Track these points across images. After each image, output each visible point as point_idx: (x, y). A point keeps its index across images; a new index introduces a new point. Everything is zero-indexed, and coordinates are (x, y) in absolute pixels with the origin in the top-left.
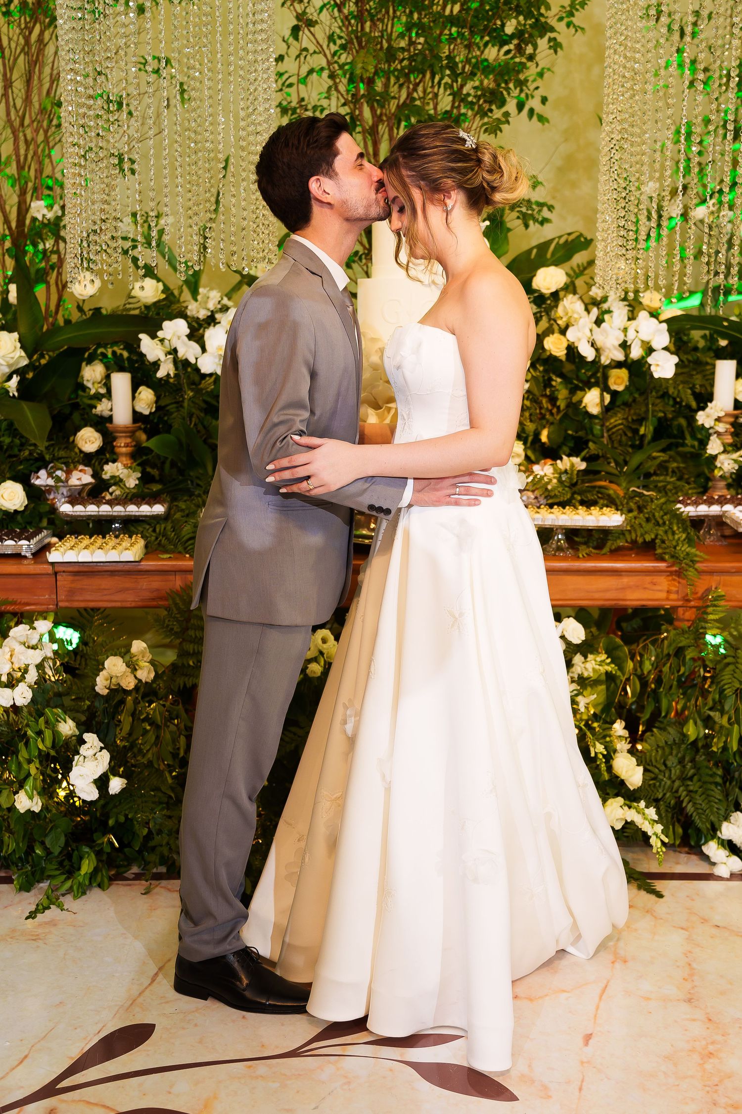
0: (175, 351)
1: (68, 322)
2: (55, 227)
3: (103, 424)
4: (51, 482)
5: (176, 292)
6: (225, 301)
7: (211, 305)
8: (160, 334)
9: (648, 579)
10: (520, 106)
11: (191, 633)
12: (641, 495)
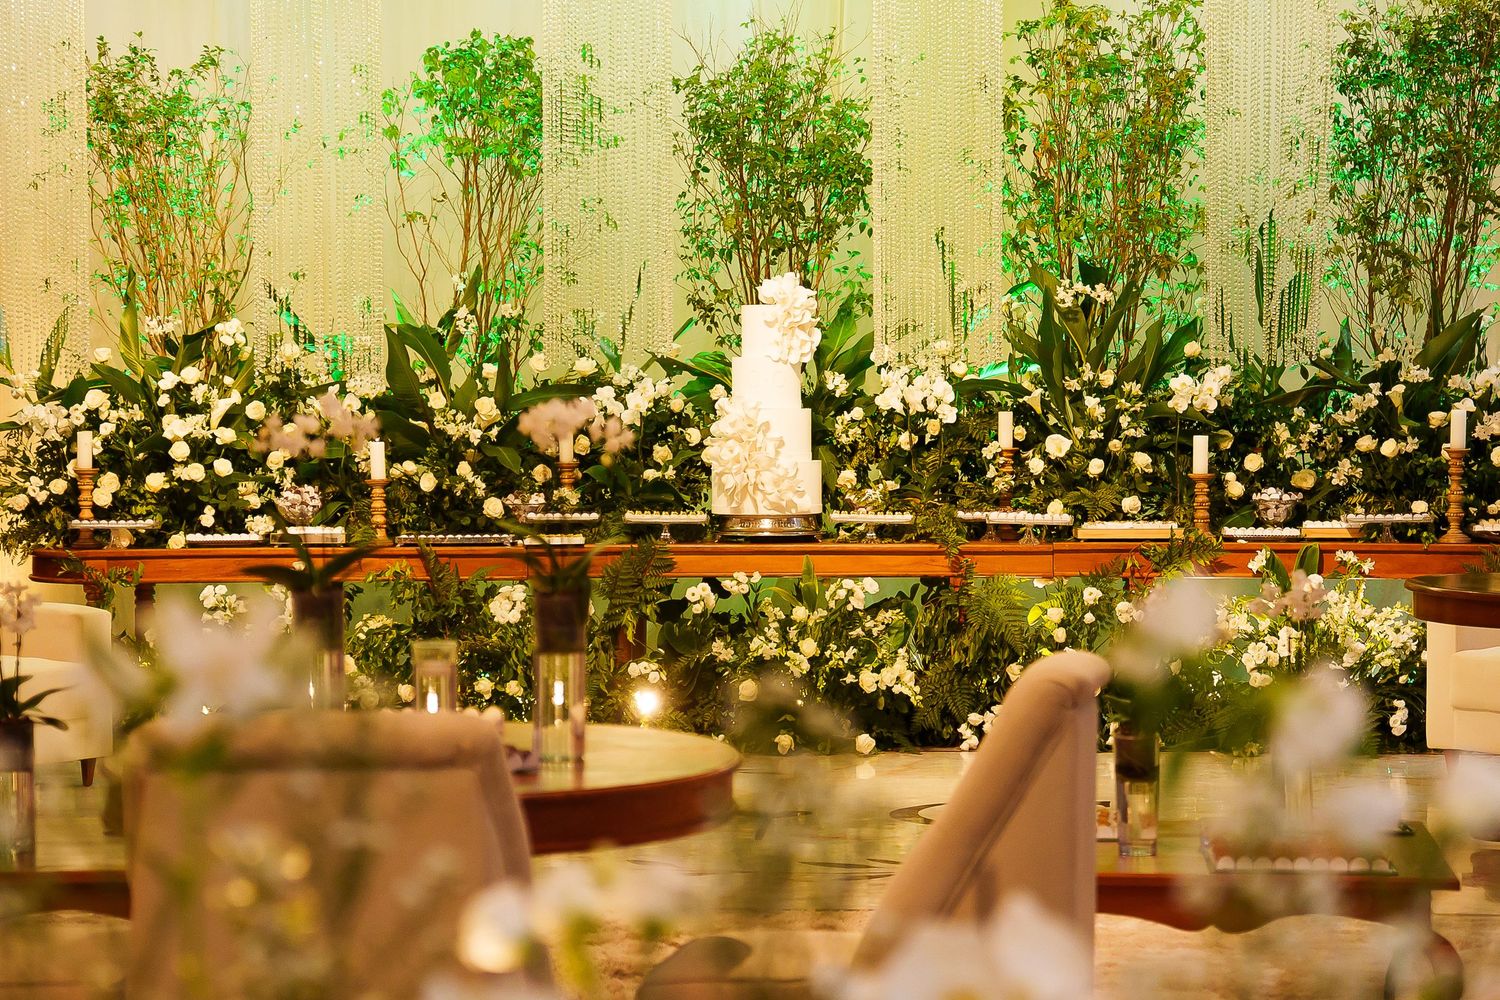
0: (606, 408)
1: (524, 390)
2: (517, 322)
3: (552, 461)
4: (518, 502)
5: (604, 367)
6: (641, 373)
7: (631, 376)
8: (594, 396)
9: (929, 557)
10: (862, 227)
11: (618, 592)
12: (935, 506)
